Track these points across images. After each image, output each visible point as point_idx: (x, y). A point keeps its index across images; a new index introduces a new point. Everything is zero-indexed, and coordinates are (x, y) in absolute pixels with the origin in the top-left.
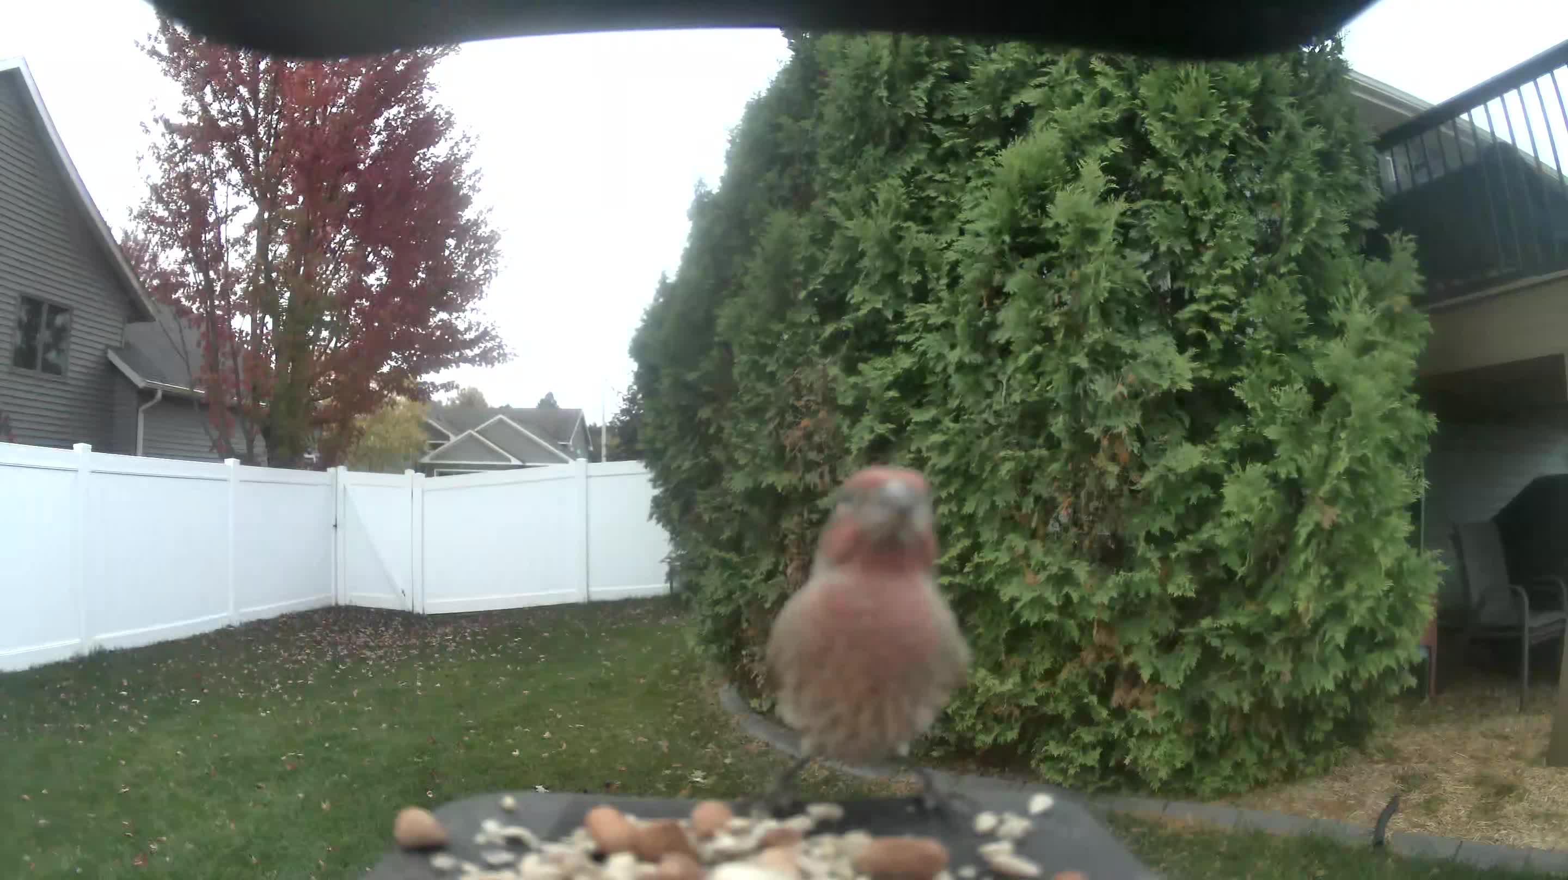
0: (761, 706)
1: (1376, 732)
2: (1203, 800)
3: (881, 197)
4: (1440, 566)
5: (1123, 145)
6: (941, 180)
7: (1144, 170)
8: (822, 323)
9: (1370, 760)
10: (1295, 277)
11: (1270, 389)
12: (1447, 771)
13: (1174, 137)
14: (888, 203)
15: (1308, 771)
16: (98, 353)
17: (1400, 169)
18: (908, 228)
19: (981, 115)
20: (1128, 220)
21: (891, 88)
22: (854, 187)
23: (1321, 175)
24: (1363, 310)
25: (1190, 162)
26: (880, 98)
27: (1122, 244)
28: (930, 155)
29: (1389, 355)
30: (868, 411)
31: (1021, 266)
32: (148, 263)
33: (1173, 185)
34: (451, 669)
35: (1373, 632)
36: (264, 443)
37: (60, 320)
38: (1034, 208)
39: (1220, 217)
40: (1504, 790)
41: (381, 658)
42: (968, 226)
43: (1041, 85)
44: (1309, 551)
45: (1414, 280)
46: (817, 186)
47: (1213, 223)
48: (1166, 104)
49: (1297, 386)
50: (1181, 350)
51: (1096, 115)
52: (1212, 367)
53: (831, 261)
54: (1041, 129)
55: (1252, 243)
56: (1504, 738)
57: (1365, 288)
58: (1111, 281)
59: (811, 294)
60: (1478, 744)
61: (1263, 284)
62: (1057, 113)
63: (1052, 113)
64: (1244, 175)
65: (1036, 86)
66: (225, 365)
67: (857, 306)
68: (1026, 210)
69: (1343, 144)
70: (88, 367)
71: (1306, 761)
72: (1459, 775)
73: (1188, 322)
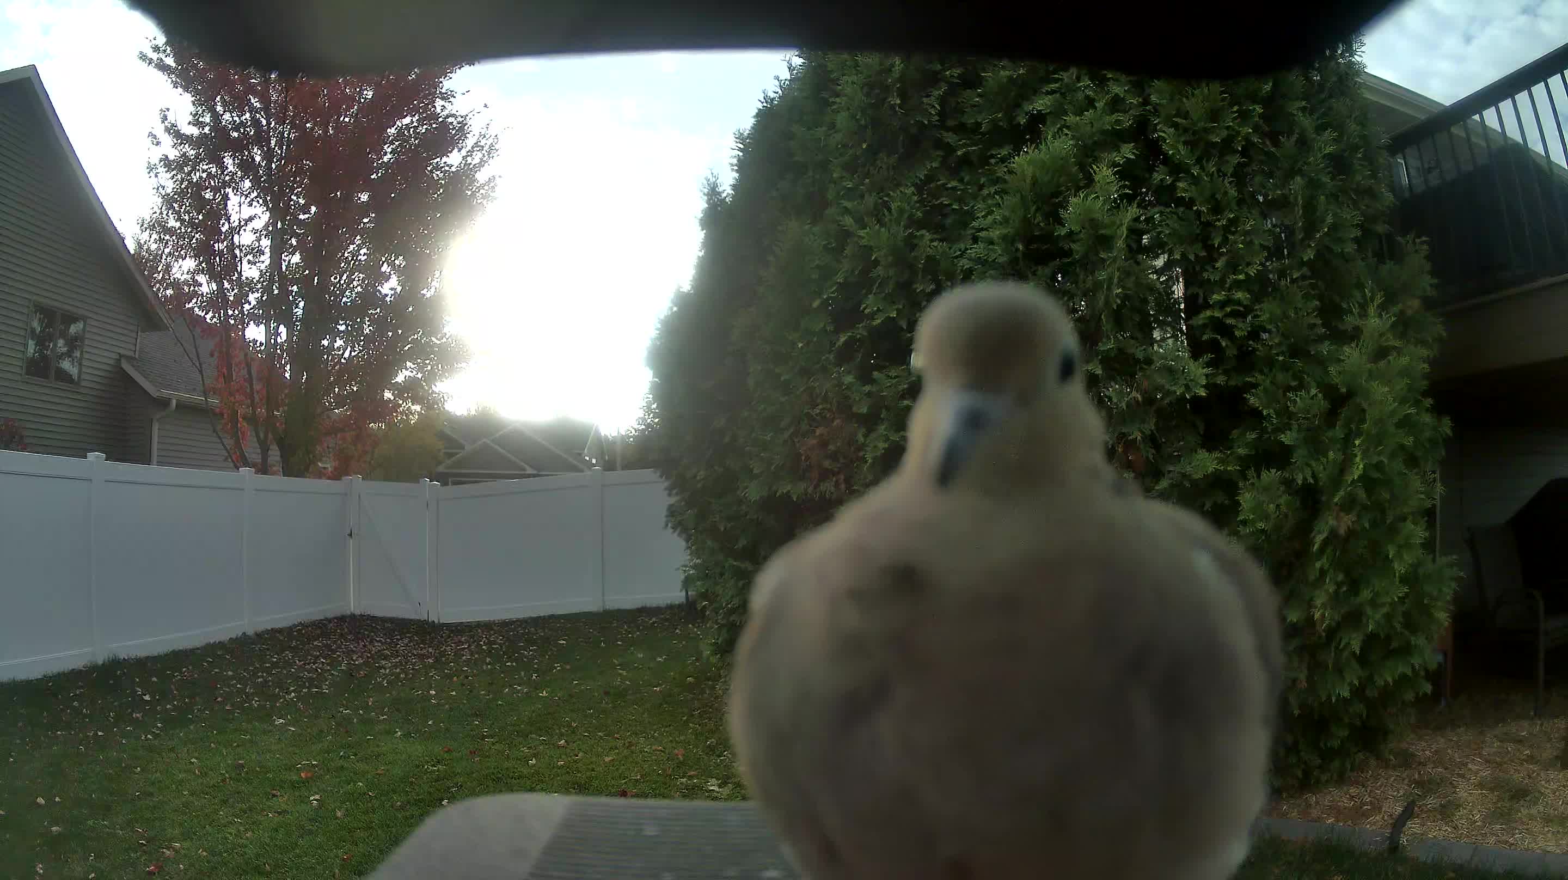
1: (1390, 738)
3: (894, 206)
4: (1457, 571)
5: (1134, 151)
6: (954, 188)
7: (1157, 177)
8: (837, 331)
9: (1387, 765)
10: (1307, 282)
11: (1285, 395)
12: (1463, 776)
13: (1185, 143)
14: (901, 211)
15: (1324, 778)
16: (112, 362)
17: (1412, 172)
18: (923, 236)
19: (994, 122)
20: (1143, 226)
21: (903, 95)
22: (866, 196)
23: (1332, 179)
24: (1380, 316)
25: (1202, 168)
26: (892, 107)
27: (1135, 250)
28: (944, 163)
29: (1404, 360)
30: (883, 420)
31: (1034, 274)
32: (161, 273)
33: (1185, 191)
34: (467, 677)
35: (1388, 638)
36: (278, 453)
37: (73, 329)
38: (1046, 216)
39: (1233, 222)
40: (1520, 794)
41: (396, 666)
42: (982, 234)
43: (1053, 92)
44: (1324, 560)
45: (1427, 283)
46: (830, 195)
47: (1226, 229)
48: (1178, 110)
49: (1313, 391)
50: (1195, 355)
51: (1108, 121)
52: (1226, 372)
53: (844, 269)
54: (1054, 137)
55: (1264, 247)
56: (1520, 741)
57: (1382, 293)
58: (1123, 288)
59: (825, 303)
60: (1492, 747)
61: (1276, 289)
62: (1071, 119)
63: (1065, 120)
64: (1258, 179)
65: (1048, 93)
66: (239, 374)
67: (872, 316)
68: (1039, 218)
69: (1355, 149)
70: (102, 376)
71: (1322, 768)
72: (1474, 779)
73: (1203, 328)
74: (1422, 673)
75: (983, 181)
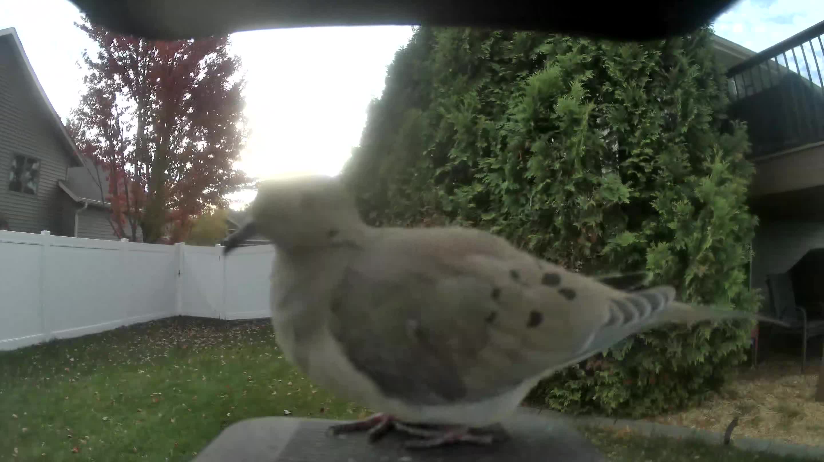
1: (725, 384)
2: (635, 419)
3: (466, 102)
5: (593, 74)
6: (498, 93)
7: (604, 88)
8: (435, 168)
9: (723, 398)
10: (684, 144)
11: (671, 203)
12: (763, 404)
13: (620, 70)
14: (470, 105)
15: (690, 404)
16: (54, 183)
17: (739, 87)
18: (481, 118)
19: (519, 58)
20: (596, 113)
21: (471, 45)
22: (452, 96)
23: (697, 90)
24: (721, 162)
25: (628, 83)
26: (465, 49)
27: (593, 126)
28: (492, 79)
29: (734, 186)
30: (459, 214)
31: (540, 138)
32: (80, 136)
33: (620, 95)
34: (240, 349)
35: (724, 332)
36: (141, 231)
37: (34, 166)
38: (546, 108)
39: (644, 112)
40: (794, 414)
41: (203, 342)
42: (512, 117)
43: (550, 43)
44: (691, 289)
45: (746, 145)
46: (432, 96)
47: (641, 116)
48: (616, 53)
49: (686, 201)
50: (624, 182)
51: (579, 58)
52: (640, 191)
53: (440, 136)
54: (550, 66)
55: (661, 126)
56: (793, 387)
57: (723, 150)
58: (586, 146)
59: (430, 153)
60: (779, 390)
61: (667, 147)
62: (559, 57)
63: (556, 58)
64: (657, 90)
65: (547, 43)
66: (121, 190)
67: (454, 160)
68: (542, 109)
69: (709, 75)
70: (49, 191)
71: (689, 399)
72: (769, 406)
73: (628, 167)
74: (742, 350)
75: (513, 89)
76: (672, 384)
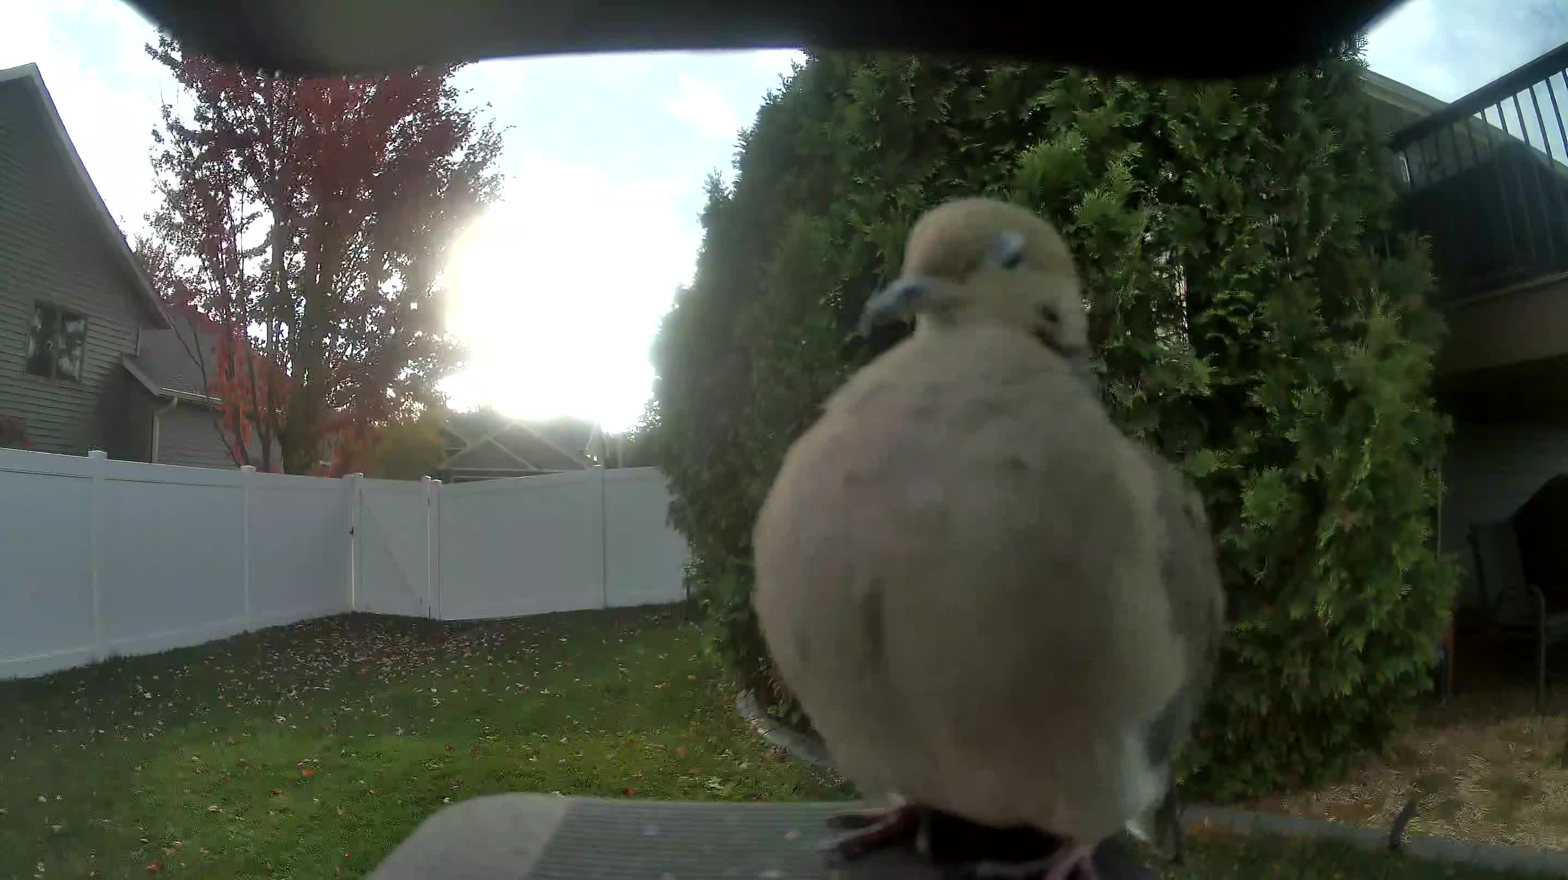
0: (777, 712)
1: (1393, 734)
2: (1222, 804)
3: (901, 202)
4: (1458, 569)
5: (1142, 149)
6: (959, 185)
8: (841, 329)
9: (1388, 763)
10: (1312, 279)
11: (1289, 392)
12: (1463, 774)
13: (1195, 139)
14: (906, 209)
15: (1326, 775)
16: (113, 360)
17: (1414, 169)
19: (997, 119)
22: (876, 192)
23: (1337, 177)
24: (1385, 314)
25: (1210, 165)
28: (948, 160)
29: (1409, 358)
32: (163, 271)
33: (1192, 188)
34: (468, 675)
35: (1391, 636)
36: (280, 449)
37: (74, 327)
39: (1239, 222)
40: (1521, 792)
41: (397, 664)
43: (1058, 87)
44: (1329, 557)
45: (1428, 280)
46: (837, 189)
47: (1232, 228)
48: (1189, 105)
49: (1317, 389)
50: (1200, 355)
51: (1117, 119)
52: (1230, 371)
53: (849, 266)
55: (1268, 247)
56: (1521, 739)
58: (1137, 288)
59: (829, 301)
60: (1494, 746)
61: (1279, 286)
62: (1081, 114)
63: (1075, 115)
64: (1263, 178)
65: (1053, 88)
66: (241, 370)
69: (1359, 146)
70: (102, 375)
71: (1324, 765)
72: (1476, 778)
73: (1206, 327)
74: (1424, 670)
75: (987, 178)
76: (1292, 736)
